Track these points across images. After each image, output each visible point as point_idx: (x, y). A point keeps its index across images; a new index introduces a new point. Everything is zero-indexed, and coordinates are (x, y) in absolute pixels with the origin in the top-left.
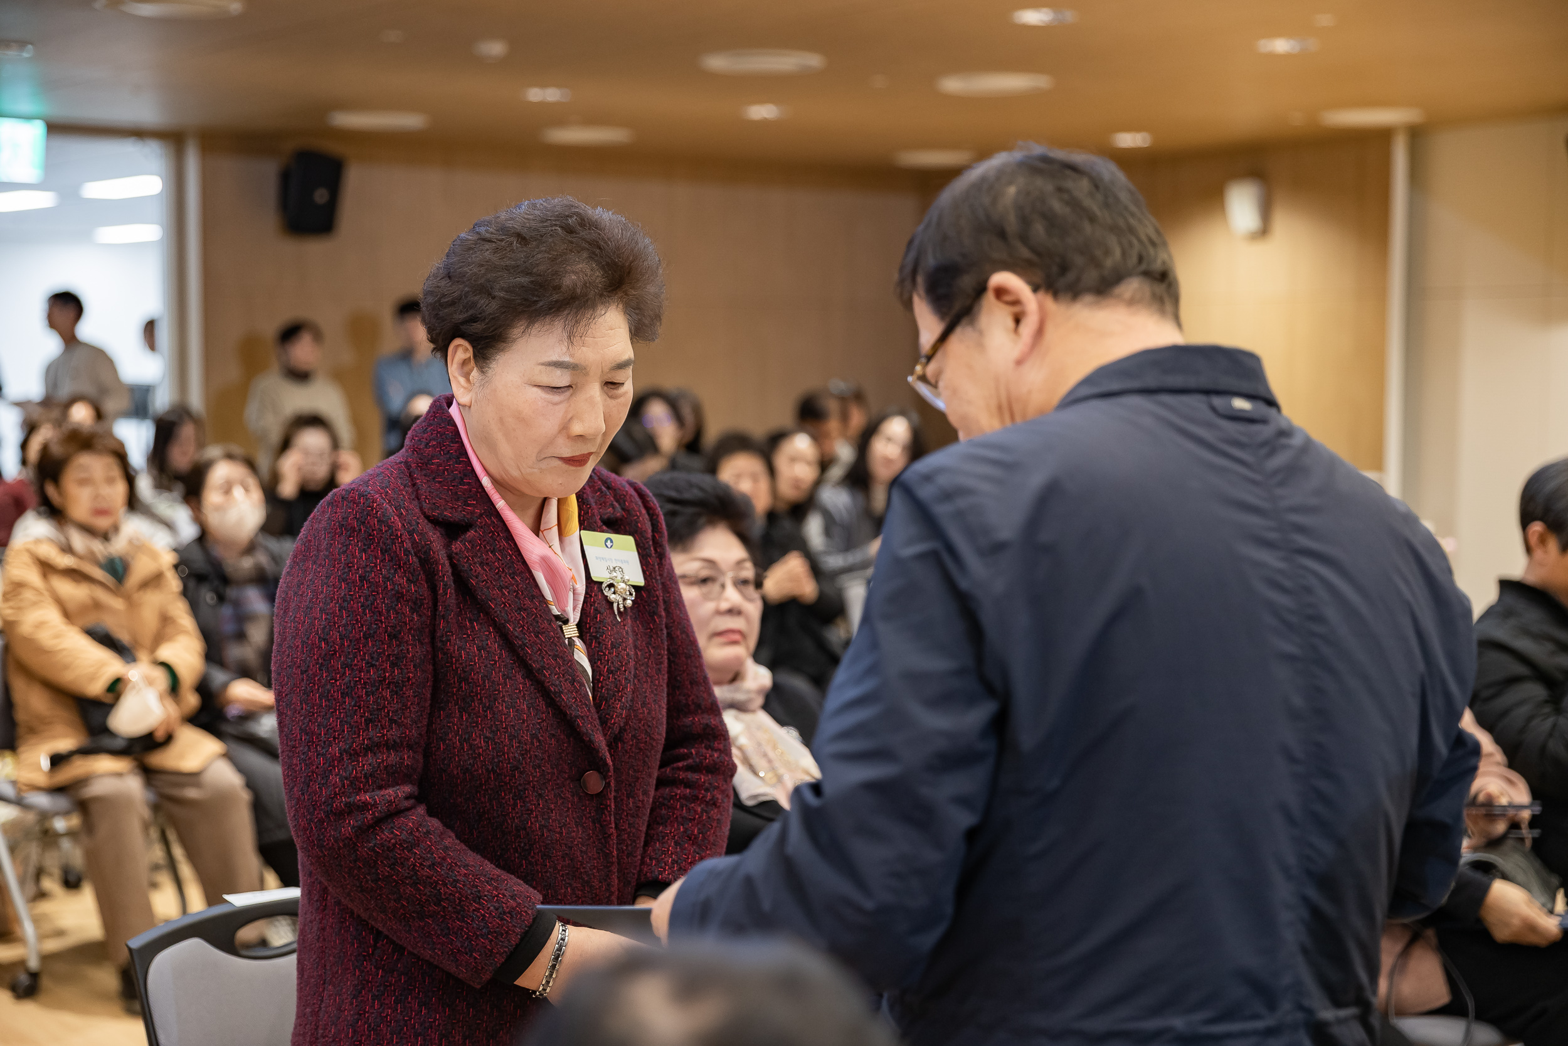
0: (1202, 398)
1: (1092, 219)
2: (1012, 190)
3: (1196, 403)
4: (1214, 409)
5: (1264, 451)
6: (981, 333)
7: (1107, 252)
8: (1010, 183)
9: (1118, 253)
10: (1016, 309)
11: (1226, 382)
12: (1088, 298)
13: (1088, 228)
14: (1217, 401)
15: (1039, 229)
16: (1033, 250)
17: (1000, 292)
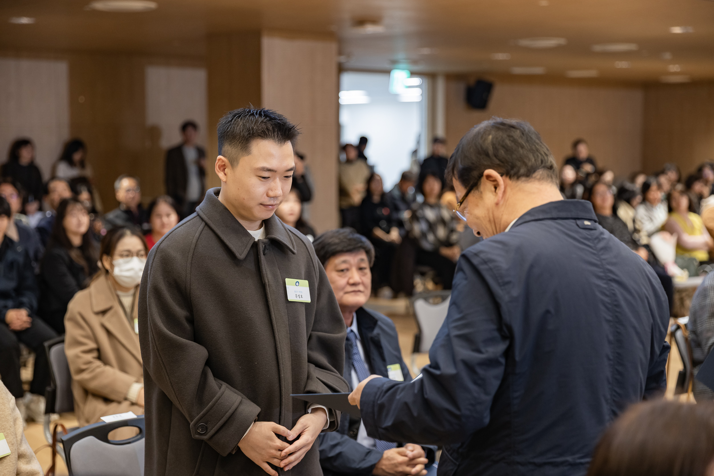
0: (574, 221)
1: (523, 147)
2: (490, 137)
3: (571, 223)
4: (578, 225)
5: (596, 241)
6: (481, 193)
7: (529, 160)
8: (489, 135)
9: (533, 160)
10: (495, 183)
11: (582, 215)
12: (523, 179)
13: (521, 151)
14: (579, 222)
15: (502, 152)
16: (500, 160)
17: (489, 177)
